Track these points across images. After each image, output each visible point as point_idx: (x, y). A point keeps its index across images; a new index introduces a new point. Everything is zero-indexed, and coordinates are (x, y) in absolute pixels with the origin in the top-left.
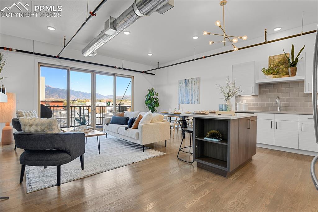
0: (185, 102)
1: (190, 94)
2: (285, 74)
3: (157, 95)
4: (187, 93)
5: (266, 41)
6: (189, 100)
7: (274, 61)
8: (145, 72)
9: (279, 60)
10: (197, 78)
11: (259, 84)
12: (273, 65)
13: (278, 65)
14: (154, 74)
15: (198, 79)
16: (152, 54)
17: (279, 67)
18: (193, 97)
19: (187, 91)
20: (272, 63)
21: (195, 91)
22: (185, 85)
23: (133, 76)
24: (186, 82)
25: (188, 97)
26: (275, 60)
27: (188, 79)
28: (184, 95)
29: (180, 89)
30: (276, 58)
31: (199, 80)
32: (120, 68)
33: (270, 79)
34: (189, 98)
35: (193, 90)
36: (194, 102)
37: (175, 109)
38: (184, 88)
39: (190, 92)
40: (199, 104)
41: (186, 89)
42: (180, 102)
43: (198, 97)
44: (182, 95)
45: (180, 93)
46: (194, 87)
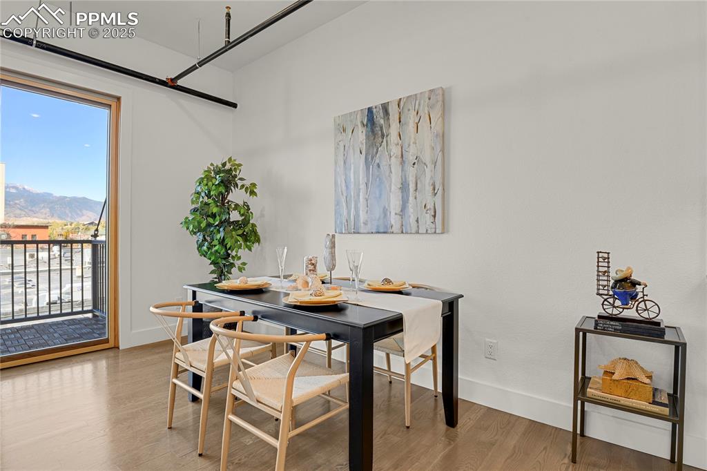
0: (365, 224)
1: (396, 179)
3: (253, 193)
6: (385, 212)
8: (175, 84)
10: (431, 91)
14: (234, 106)
15: (440, 98)
18: (411, 199)
19: (379, 165)
21: (418, 161)
22: (367, 137)
23: (119, 99)
24: (374, 120)
25: (380, 196)
27: (385, 106)
28: (363, 187)
29: (341, 159)
31: (441, 100)
35: (412, 159)
36: (417, 221)
37: (312, 267)
38: (364, 152)
39: (391, 172)
40: (445, 236)
41: (372, 159)
42: (341, 223)
43: (440, 193)
44: (352, 186)
45: (343, 177)
46: (415, 143)
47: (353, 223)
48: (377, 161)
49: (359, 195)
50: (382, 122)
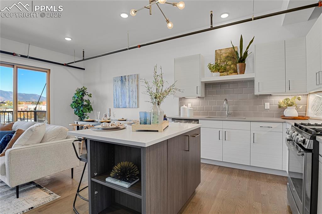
0: (121, 105)
1: (128, 94)
2: (233, 71)
3: (90, 96)
4: (123, 94)
5: (212, 27)
6: (125, 102)
7: (221, 56)
8: (66, 65)
9: (227, 55)
10: (135, 75)
11: (205, 84)
12: (220, 60)
13: (225, 61)
14: (84, 69)
15: (137, 76)
16: (72, 39)
17: (226, 63)
18: (131, 100)
19: (124, 91)
20: (219, 58)
21: (132, 91)
22: (121, 84)
23: (50, 70)
24: (123, 79)
25: (124, 99)
26: (222, 54)
27: (125, 76)
28: (120, 96)
29: (115, 89)
30: (223, 51)
32: (22, 56)
33: (216, 77)
34: (126, 100)
35: (131, 90)
36: (132, 105)
37: (105, 116)
38: (120, 87)
39: (126, 93)
40: (138, 108)
41: (122, 89)
42: (115, 106)
43: (137, 99)
44: (118, 96)
45: (115, 93)
46: (132, 86)
47: (118, 105)
49: (119, 98)
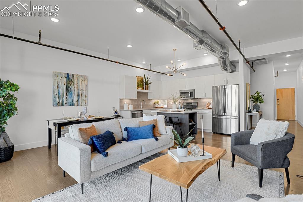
0: (66, 103)
1: (76, 93)
4: (70, 92)
5: (150, 70)
6: (73, 101)
9: (140, 80)
10: (85, 76)
17: (140, 83)
18: (80, 98)
19: (71, 89)
22: (67, 81)
24: (69, 77)
25: (71, 96)
27: (73, 75)
28: (65, 94)
29: (56, 85)
31: (87, 78)
33: (141, 90)
34: (74, 97)
35: (81, 89)
36: (82, 103)
38: (66, 85)
39: (75, 91)
41: (69, 87)
42: (56, 104)
44: (61, 93)
45: (57, 90)
46: (81, 86)
47: (61, 103)
48: (70, 88)
49: (63, 96)
50: (72, 78)
